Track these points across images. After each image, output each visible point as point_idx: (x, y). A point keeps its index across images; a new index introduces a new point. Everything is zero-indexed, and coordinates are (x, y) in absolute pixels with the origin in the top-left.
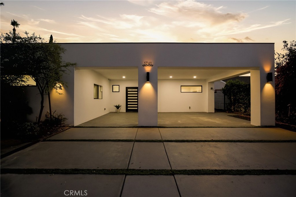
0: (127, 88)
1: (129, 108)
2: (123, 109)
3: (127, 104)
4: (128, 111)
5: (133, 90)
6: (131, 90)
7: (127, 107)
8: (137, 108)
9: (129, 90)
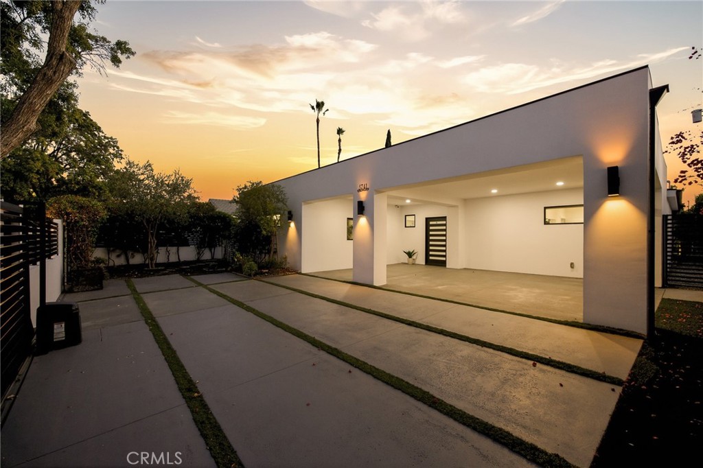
0: (428, 220)
1: (431, 258)
2: (420, 258)
3: (427, 250)
4: (428, 262)
5: (439, 223)
6: (435, 223)
7: (427, 255)
8: (444, 259)
9: (431, 223)
